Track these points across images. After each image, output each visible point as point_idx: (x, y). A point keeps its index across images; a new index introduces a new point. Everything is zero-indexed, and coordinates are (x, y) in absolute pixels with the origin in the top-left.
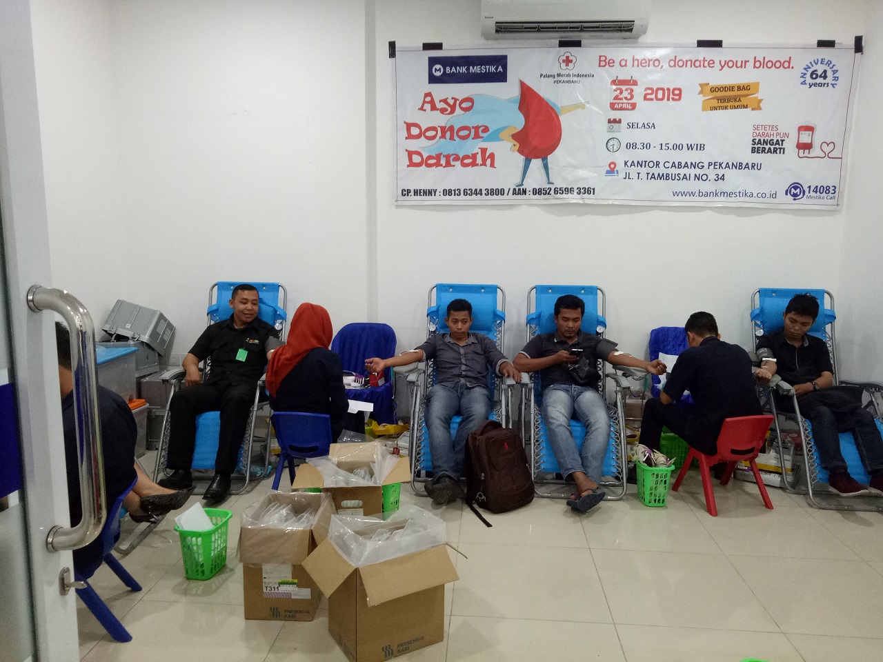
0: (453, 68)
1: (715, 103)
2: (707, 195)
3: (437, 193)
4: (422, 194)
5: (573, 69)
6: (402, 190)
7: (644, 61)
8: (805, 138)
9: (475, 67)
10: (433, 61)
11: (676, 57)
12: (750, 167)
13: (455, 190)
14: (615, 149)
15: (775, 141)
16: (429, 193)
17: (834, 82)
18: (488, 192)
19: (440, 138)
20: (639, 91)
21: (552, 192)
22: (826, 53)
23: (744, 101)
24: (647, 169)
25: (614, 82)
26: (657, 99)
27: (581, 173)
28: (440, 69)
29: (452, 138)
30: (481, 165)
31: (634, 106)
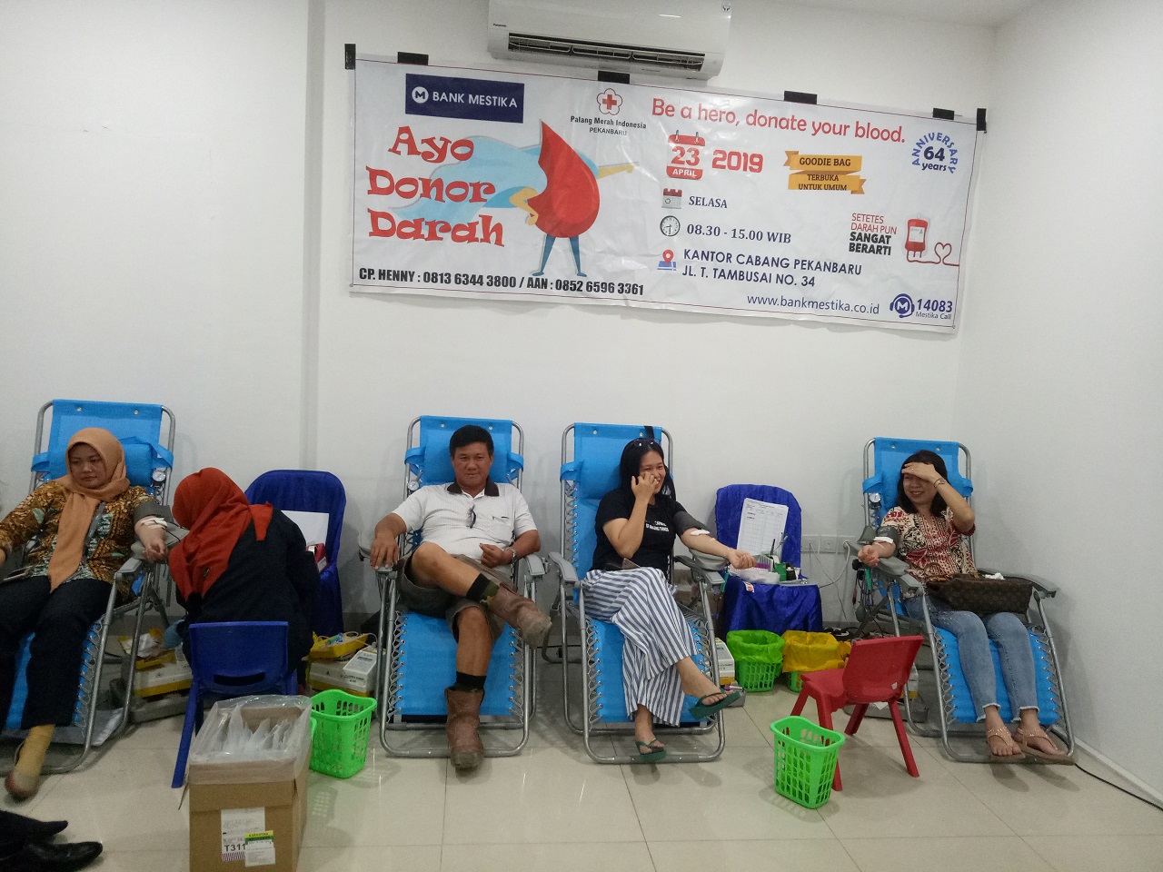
0: (444, 94)
1: (805, 180)
2: (792, 303)
3: (415, 277)
4: (391, 277)
5: (615, 115)
6: (361, 270)
7: (713, 113)
8: (916, 236)
9: (477, 96)
10: (412, 81)
11: (756, 111)
12: (847, 270)
13: (441, 275)
14: (673, 232)
15: (879, 237)
16: (403, 276)
17: (952, 165)
18: (491, 280)
19: (422, 195)
20: (706, 153)
21: (584, 288)
22: (942, 126)
23: (842, 180)
24: (715, 264)
25: (673, 138)
26: (731, 168)
27: (625, 263)
28: (424, 93)
29: (439, 198)
30: (482, 240)
31: (699, 174)
